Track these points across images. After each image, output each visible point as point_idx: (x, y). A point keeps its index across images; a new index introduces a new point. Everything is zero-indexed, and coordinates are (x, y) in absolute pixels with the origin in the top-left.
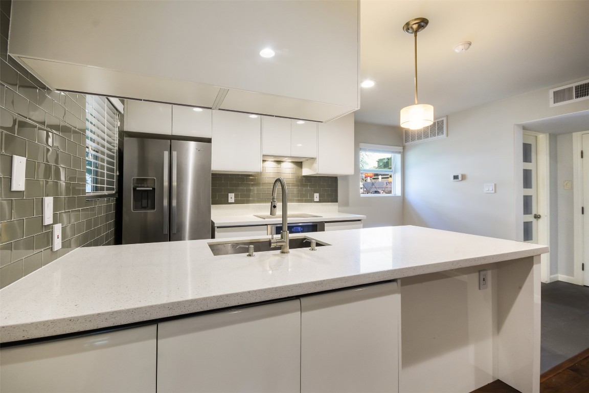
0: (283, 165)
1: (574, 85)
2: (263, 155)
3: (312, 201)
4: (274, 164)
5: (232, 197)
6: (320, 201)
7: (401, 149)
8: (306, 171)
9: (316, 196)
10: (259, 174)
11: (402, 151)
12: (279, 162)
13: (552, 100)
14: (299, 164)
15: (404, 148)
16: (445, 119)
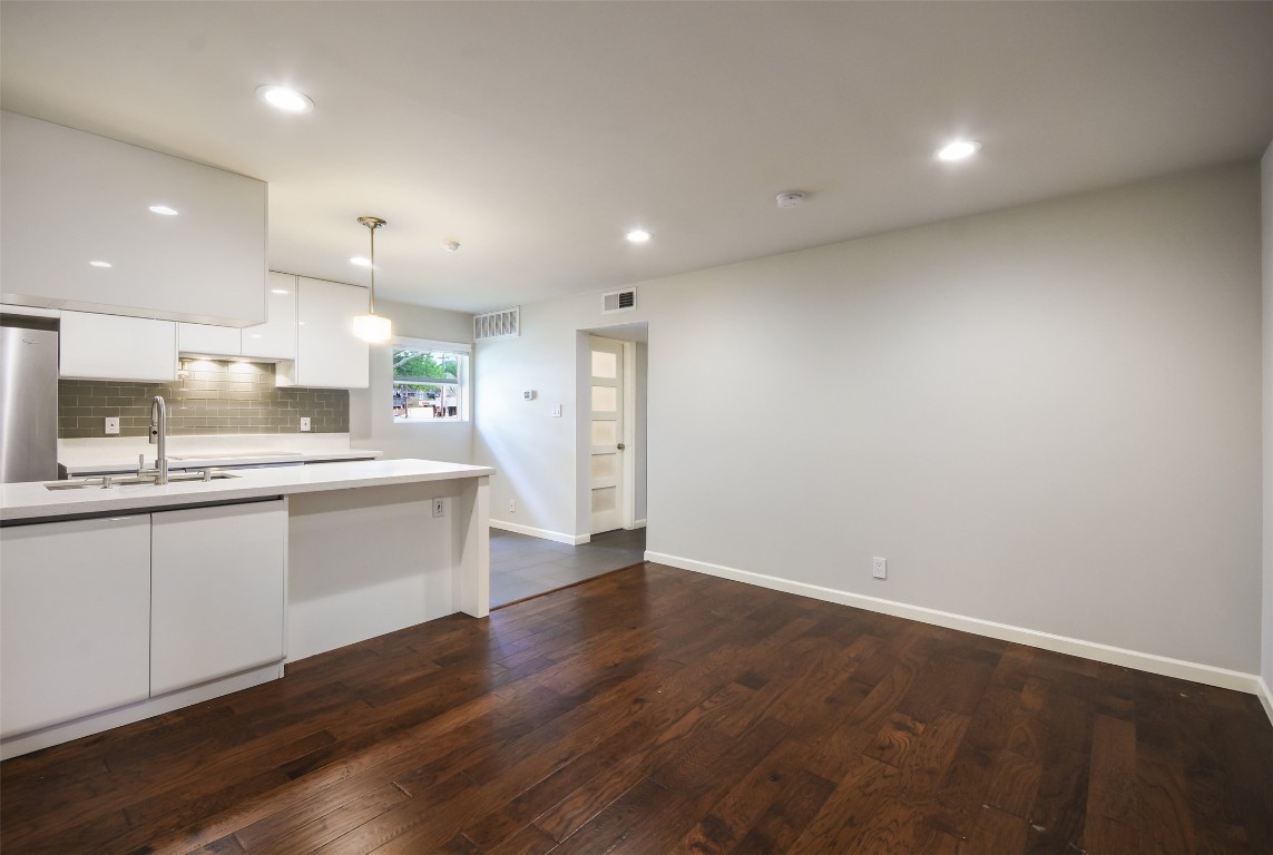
0: (231, 366)
1: (619, 292)
2: (180, 353)
3: (296, 429)
4: (215, 367)
5: (113, 424)
6: (312, 431)
7: (468, 347)
8: (281, 381)
9: (305, 423)
10: (181, 383)
11: (470, 350)
12: (224, 362)
13: (603, 307)
14: (269, 367)
15: (474, 347)
16: (517, 310)
